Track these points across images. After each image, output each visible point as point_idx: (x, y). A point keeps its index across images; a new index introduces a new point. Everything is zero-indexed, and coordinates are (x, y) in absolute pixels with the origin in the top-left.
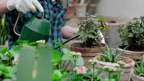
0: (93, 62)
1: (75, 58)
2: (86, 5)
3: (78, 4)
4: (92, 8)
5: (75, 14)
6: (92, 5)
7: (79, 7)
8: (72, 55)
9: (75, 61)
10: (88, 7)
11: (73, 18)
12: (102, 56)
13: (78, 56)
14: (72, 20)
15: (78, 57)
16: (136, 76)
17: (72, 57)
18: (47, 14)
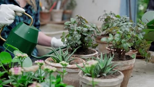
0: (39, 63)
1: (22, 59)
2: (62, 11)
3: (55, 10)
4: (68, 13)
5: (52, 20)
6: (68, 11)
7: (55, 13)
8: (18, 56)
9: (22, 63)
10: (64, 13)
11: (49, 23)
12: (53, 57)
13: (24, 57)
14: (48, 25)
15: (24, 59)
16: (82, 76)
17: (17, 58)
18: (17, 22)
